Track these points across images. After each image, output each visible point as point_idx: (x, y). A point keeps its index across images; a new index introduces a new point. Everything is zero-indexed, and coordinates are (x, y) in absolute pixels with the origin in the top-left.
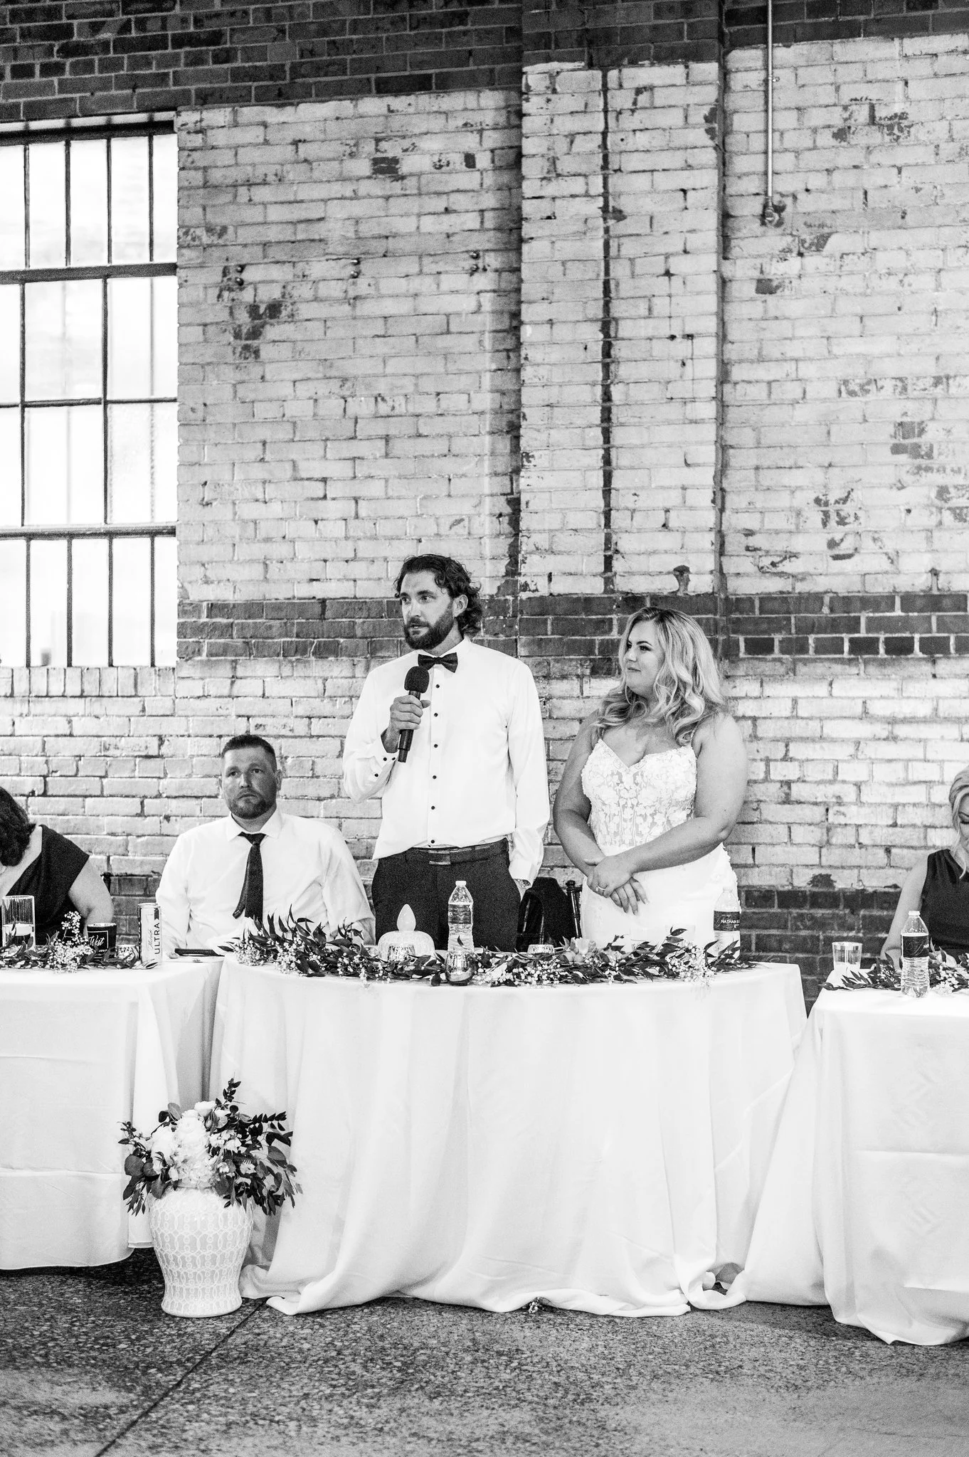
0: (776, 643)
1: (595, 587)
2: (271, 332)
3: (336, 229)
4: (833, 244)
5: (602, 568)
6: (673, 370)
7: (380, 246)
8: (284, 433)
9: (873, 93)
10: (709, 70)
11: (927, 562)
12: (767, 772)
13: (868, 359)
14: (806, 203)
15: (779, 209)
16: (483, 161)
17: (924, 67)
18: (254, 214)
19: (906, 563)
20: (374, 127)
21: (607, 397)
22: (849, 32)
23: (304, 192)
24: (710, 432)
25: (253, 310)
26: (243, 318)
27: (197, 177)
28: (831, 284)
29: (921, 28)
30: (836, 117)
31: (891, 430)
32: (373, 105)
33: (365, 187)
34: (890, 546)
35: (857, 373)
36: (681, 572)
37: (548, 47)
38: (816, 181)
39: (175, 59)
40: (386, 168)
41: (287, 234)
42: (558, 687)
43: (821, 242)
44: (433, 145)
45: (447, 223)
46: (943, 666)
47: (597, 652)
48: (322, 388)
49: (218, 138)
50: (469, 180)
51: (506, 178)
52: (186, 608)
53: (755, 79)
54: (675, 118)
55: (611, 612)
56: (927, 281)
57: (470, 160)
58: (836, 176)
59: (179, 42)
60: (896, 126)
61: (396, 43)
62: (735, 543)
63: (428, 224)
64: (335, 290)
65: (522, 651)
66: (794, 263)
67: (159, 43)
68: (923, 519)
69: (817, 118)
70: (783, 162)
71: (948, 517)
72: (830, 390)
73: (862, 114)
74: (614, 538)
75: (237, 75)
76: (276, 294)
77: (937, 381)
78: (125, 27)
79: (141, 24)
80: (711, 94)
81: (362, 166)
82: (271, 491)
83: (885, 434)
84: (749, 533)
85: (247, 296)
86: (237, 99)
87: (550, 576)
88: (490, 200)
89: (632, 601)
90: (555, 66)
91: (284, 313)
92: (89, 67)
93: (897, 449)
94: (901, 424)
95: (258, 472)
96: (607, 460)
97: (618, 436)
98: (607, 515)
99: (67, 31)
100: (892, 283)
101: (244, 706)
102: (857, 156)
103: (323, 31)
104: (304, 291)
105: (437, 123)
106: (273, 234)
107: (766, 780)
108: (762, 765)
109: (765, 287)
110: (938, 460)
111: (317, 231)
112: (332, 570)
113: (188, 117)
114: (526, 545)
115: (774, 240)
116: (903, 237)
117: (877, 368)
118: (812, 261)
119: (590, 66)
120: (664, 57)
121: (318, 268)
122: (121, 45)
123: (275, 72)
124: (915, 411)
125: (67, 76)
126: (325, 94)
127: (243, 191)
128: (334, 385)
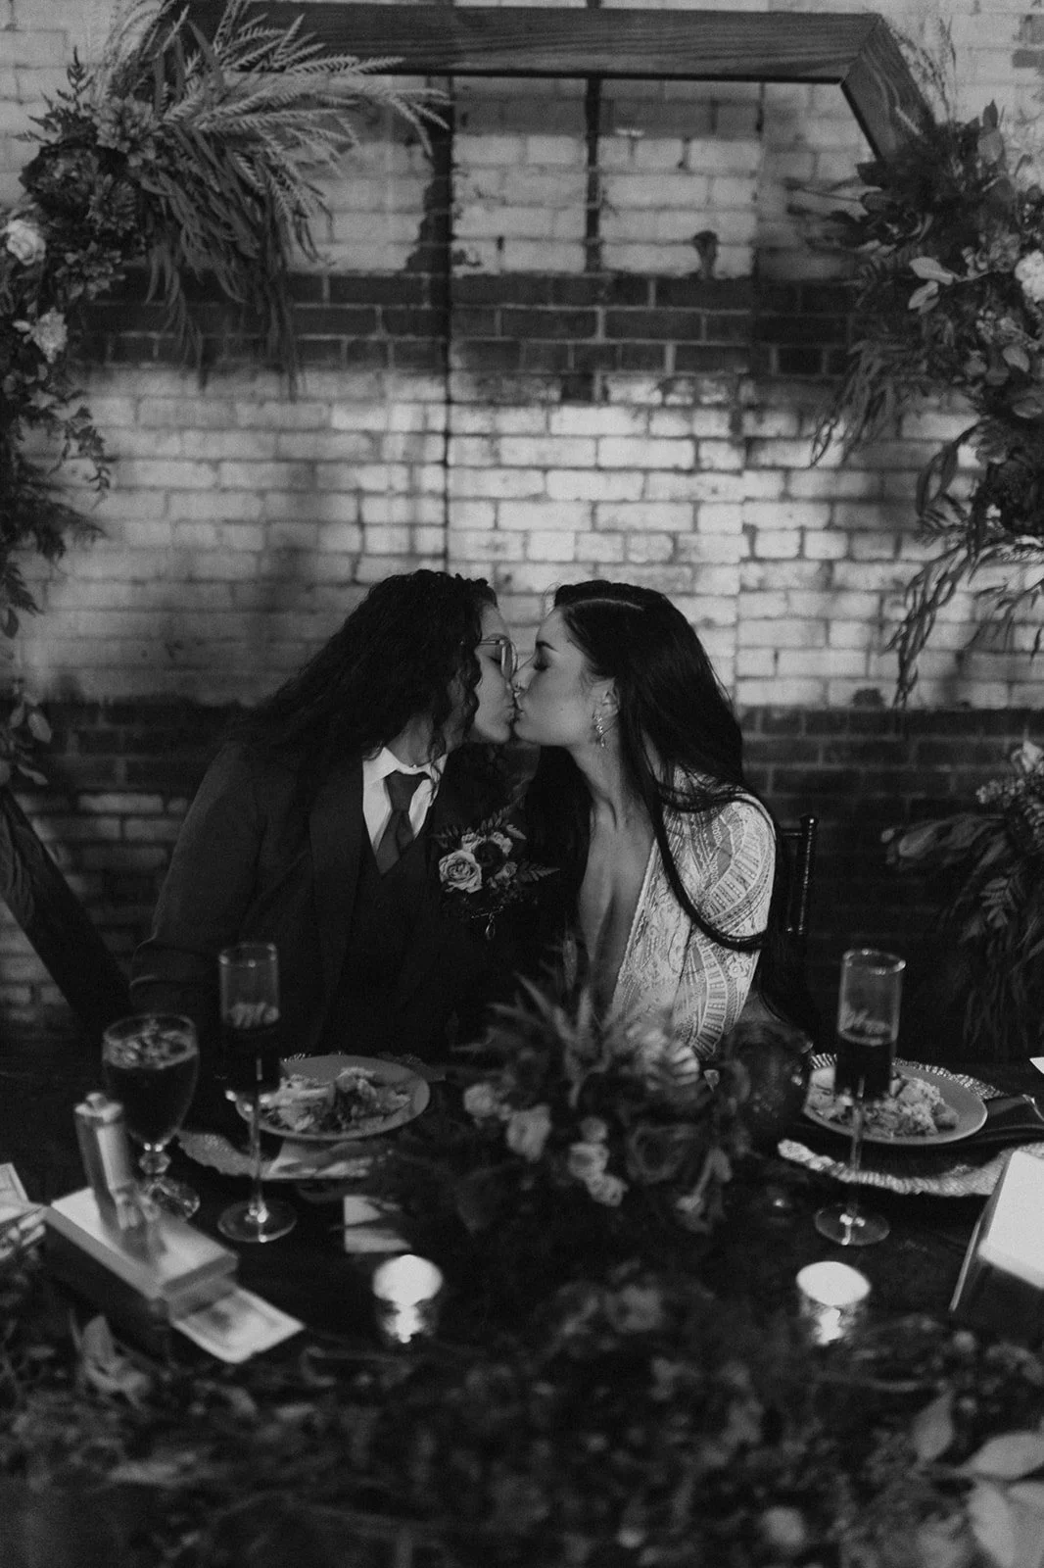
0: (825, 357)
1: (569, 260)
5: (581, 231)
12: (802, 547)
31: (1015, 26)
36: (705, 242)
42: (512, 420)
47: (571, 364)
55: (595, 301)
62: (772, 200)
65: (456, 361)
74: (603, 181)
83: (1005, 33)
87: (500, 242)
89: (629, 285)
93: (1022, 59)
94: (1029, 18)
107: (801, 556)
108: (795, 537)
114: (462, 187)
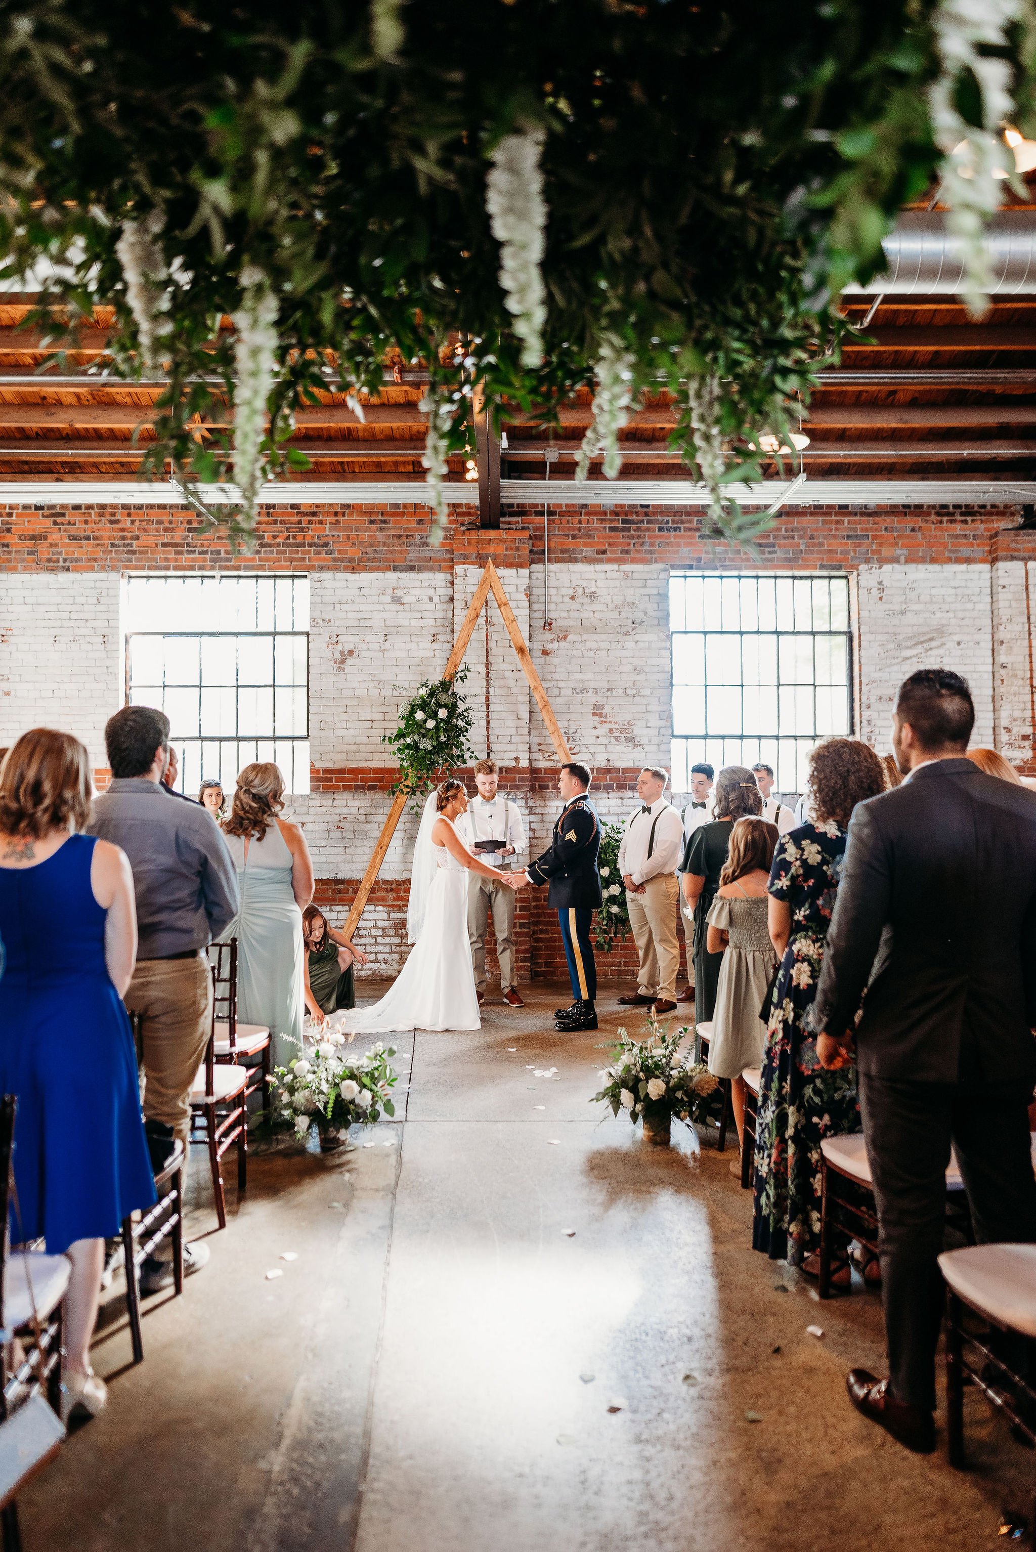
2: (349, 661)
3: (377, 623)
4: (571, 638)
6: (512, 683)
7: (394, 630)
8: (355, 702)
9: (584, 584)
10: (525, 572)
11: (605, 756)
13: (583, 681)
14: (560, 623)
15: (550, 624)
16: (436, 599)
17: (602, 575)
18: (343, 615)
19: (597, 757)
20: (394, 584)
21: (488, 692)
22: (576, 560)
23: (363, 608)
24: (527, 707)
25: (342, 653)
26: (338, 656)
27: (318, 599)
28: (570, 653)
29: (600, 561)
30: (571, 592)
31: (592, 707)
32: (392, 576)
33: (387, 607)
34: (592, 750)
35: (579, 685)
36: (517, 759)
37: (465, 560)
38: (565, 614)
39: (309, 552)
40: (397, 600)
41: (356, 623)
43: (565, 638)
44: (417, 592)
45: (421, 623)
46: (612, 794)
48: (371, 685)
49: (326, 584)
50: (431, 606)
51: (445, 606)
52: (314, 771)
53: (541, 576)
54: (512, 589)
56: (604, 652)
57: (431, 599)
58: (571, 613)
59: (310, 545)
60: (593, 596)
61: (401, 552)
62: (535, 748)
63: (414, 623)
64: (376, 646)
66: (555, 645)
67: (303, 545)
68: (603, 740)
69: (564, 591)
70: (553, 607)
71: (613, 740)
72: (569, 692)
73: (580, 591)
75: (335, 560)
76: (352, 647)
77: (608, 690)
78: (288, 538)
79: (294, 537)
80: (527, 581)
81: (387, 599)
82: (349, 725)
83: (590, 709)
84: (540, 744)
85: (340, 647)
86: (336, 569)
88: (440, 615)
90: (466, 566)
91: (355, 655)
92: (272, 552)
93: (594, 714)
94: (596, 705)
95: (344, 717)
96: (488, 716)
97: (492, 707)
98: (488, 737)
99: (262, 537)
100: (591, 654)
101: (338, 811)
102: (579, 607)
103: (371, 545)
104: (364, 646)
105: (418, 584)
106: (350, 623)
109: (545, 653)
110: (609, 719)
111: (368, 623)
112: (375, 757)
113: (315, 575)
115: (549, 636)
116: (595, 637)
117: (586, 685)
118: (563, 644)
119: (481, 567)
120: (510, 566)
121: (369, 638)
122: (286, 545)
123: (351, 560)
124: (601, 701)
125: (262, 555)
126: (372, 570)
127: (337, 606)
128: (376, 684)
